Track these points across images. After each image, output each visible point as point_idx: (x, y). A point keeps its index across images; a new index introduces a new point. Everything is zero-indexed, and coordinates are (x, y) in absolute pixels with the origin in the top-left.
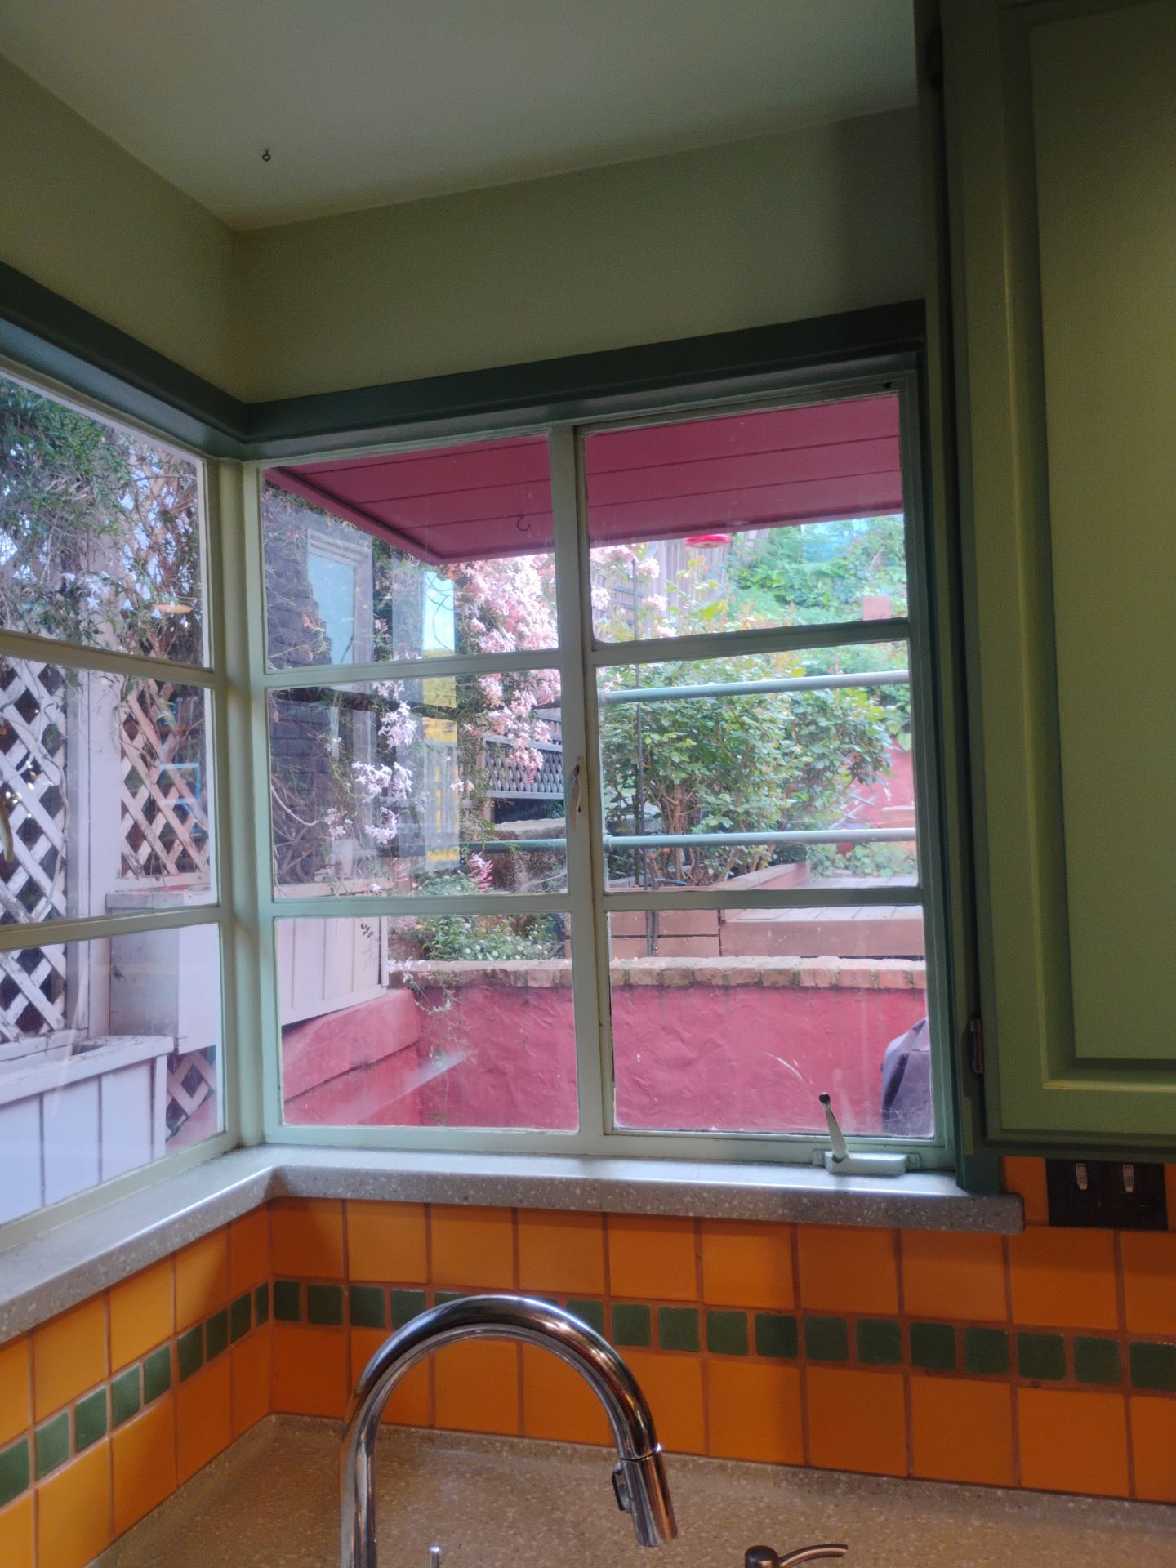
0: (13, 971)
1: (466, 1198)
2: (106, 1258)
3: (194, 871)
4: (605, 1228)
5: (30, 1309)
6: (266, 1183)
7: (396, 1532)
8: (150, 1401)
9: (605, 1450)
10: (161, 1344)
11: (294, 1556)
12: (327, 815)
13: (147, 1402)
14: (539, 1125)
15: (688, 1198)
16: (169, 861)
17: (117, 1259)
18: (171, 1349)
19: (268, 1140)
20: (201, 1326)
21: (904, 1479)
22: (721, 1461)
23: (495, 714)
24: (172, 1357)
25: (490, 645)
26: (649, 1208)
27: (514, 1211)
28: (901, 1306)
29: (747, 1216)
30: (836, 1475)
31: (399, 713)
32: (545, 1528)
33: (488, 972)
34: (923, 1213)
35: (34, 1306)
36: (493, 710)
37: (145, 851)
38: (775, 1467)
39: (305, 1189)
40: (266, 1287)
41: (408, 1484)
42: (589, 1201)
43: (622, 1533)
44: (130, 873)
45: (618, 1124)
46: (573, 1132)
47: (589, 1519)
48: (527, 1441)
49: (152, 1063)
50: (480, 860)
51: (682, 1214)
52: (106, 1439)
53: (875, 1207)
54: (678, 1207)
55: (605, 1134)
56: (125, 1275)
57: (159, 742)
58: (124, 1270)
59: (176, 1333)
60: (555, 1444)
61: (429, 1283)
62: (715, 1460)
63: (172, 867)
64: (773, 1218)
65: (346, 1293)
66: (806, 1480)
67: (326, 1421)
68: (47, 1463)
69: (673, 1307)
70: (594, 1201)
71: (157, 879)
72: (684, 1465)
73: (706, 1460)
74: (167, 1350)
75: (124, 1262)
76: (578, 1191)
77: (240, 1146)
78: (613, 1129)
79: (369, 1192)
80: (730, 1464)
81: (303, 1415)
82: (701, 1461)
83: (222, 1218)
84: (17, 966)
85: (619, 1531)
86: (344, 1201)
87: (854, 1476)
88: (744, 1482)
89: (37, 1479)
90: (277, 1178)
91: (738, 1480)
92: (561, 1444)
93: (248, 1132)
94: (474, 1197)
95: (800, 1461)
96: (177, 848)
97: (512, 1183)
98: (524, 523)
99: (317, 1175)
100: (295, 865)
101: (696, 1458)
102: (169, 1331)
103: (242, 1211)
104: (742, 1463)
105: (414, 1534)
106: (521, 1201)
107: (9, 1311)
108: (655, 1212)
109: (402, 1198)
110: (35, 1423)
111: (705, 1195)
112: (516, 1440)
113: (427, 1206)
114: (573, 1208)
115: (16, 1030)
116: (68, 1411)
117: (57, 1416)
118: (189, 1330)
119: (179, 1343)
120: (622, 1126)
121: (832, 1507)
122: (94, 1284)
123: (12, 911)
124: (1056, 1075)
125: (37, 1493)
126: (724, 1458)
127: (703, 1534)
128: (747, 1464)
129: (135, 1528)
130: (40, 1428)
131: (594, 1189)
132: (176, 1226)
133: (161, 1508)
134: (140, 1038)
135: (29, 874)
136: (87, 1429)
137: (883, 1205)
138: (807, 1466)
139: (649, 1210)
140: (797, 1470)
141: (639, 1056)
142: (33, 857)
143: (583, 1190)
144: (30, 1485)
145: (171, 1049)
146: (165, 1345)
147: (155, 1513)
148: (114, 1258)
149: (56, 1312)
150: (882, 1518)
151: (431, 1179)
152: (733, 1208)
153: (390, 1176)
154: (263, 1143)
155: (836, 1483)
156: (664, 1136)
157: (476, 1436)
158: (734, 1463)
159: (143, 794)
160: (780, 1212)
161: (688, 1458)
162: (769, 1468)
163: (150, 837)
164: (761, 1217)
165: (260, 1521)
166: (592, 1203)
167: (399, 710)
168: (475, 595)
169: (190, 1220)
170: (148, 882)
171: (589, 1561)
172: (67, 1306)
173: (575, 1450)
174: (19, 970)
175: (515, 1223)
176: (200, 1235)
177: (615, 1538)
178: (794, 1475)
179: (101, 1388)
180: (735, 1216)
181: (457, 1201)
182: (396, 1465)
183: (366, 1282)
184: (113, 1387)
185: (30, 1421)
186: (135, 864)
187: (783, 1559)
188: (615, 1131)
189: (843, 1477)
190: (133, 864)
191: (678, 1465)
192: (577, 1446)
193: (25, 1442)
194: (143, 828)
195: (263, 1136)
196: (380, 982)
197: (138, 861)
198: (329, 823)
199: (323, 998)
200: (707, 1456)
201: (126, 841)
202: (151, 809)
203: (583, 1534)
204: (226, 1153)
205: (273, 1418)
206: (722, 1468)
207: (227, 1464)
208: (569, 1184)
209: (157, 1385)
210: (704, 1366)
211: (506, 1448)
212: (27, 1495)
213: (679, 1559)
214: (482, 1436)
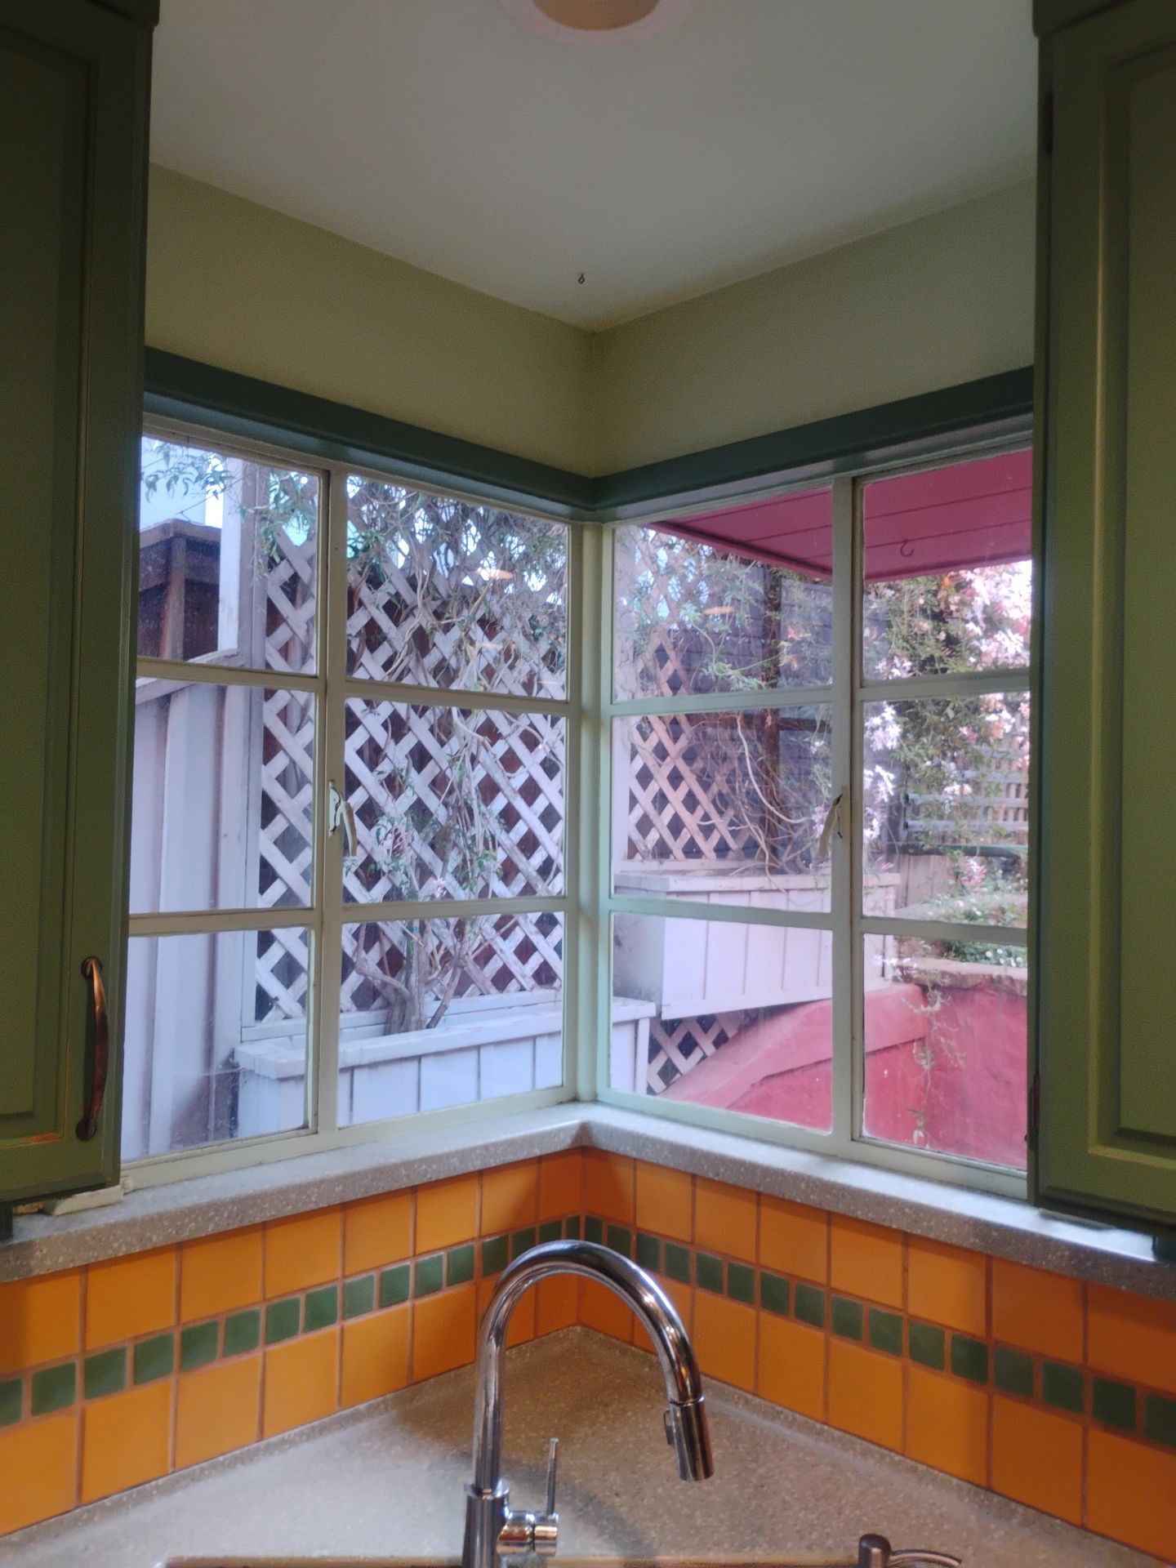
0: (531, 933)
1: (717, 1175)
2: (408, 1164)
3: (700, 857)
4: (829, 1224)
5: (337, 1189)
6: (574, 1132)
7: (618, 1440)
8: (452, 1285)
9: (818, 1426)
10: (466, 1241)
11: (534, 1435)
12: (814, 813)
13: (450, 1284)
14: (801, 1121)
15: (892, 1210)
16: (677, 846)
17: (419, 1167)
18: (476, 1249)
19: (599, 1098)
20: (507, 1236)
21: (1077, 1527)
22: (913, 1463)
23: (992, 718)
24: (476, 1254)
25: (991, 648)
26: (859, 1213)
27: (759, 1194)
28: (1085, 1357)
29: (942, 1238)
30: (1013, 1505)
31: (883, 718)
32: (735, 1473)
33: (994, 977)
34: (1104, 1269)
35: (341, 1188)
36: (991, 713)
37: (653, 837)
38: (960, 1482)
39: (605, 1143)
40: (578, 1218)
41: (653, 1407)
42: (811, 1197)
43: (796, 1496)
44: (638, 856)
45: (866, 1133)
46: (826, 1133)
47: (776, 1478)
48: (758, 1400)
49: (636, 1023)
50: (975, 864)
51: (886, 1224)
52: (408, 1304)
53: (1059, 1253)
54: (884, 1217)
55: (853, 1140)
56: (425, 1180)
57: (671, 743)
58: (425, 1176)
59: (481, 1237)
60: (780, 1409)
61: (692, 1242)
62: (908, 1461)
63: (678, 852)
64: (966, 1245)
65: (634, 1238)
66: (986, 1502)
67: (614, 1341)
68: (355, 1307)
69: (883, 1310)
70: (815, 1197)
71: (661, 863)
72: (882, 1457)
73: (902, 1458)
74: (471, 1249)
75: (426, 1170)
76: (803, 1186)
77: (575, 1100)
78: (861, 1136)
79: (648, 1155)
80: (921, 1467)
81: (600, 1332)
82: (897, 1458)
83: (525, 1153)
84: (534, 929)
85: (793, 1494)
86: (635, 1160)
87: (1030, 1511)
88: (931, 1487)
89: (344, 1318)
90: (584, 1129)
91: (927, 1485)
92: (785, 1411)
93: (583, 1089)
94: (724, 1175)
95: (983, 1482)
96: (685, 836)
97: (751, 1168)
98: (907, 549)
99: (613, 1132)
100: (795, 857)
101: (893, 1454)
102: (476, 1234)
103: (545, 1151)
104: (931, 1470)
105: (631, 1446)
106: (759, 1185)
107: (319, 1188)
108: (865, 1218)
109: (671, 1165)
110: (344, 1277)
111: (907, 1210)
112: (750, 1397)
113: (694, 1176)
114: (798, 1200)
115: (533, 982)
116: (375, 1274)
117: (364, 1276)
118: (497, 1237)
119: (484, 1246)
120: (869, 1135)
121: (1002, 1533)
122: (397, 1181)
123: (533, 882)
124: (1105, 1142)
125: (342, 1330)
126: (917, 1461)
127: (865, 1519)
128: (936, 1472)
129: (432, 1380)
130: (348, 1281)
131: (817, 1187)
132: (478, 1152)
133: (459, 1372)
134: (630, 1001)
135: (547, 852)
136: (391, 1293)
137: (1067, 1253)
138: (989, 1489)
139: (859, 1214)
140: (980, 1490)
141: (886, 1072)
142: (551, 839)
143: (807, 1186)
144: (338, 1321)
145: (653, 1013)
146: (470, 1244)
147: (452, 1374)
148: (416, 1166)
149: (360, 1196)
150: (1043, 1556)
151: (693, 1153)
152: (930, 1228)
153: (663, 1144)
154: (595, 1100)
155: (1013, 1513)
156: (902, 1151)
157: (720, 1385)
158: (925, 1468)
159: (653, 788)
160: (972, 1240)
161: (886, 1452)
162: (955, 1481)
163: (658, 825)
164: (954, 1241)
165: (528, 1402)
166: (814, 1199)
167: (883, 715)
168: (973, 600)
169: (492, 1149)
170: (653, 865)
171: (752, 1508)
172: (370, 1194)
173: (794, 1419)
174: (536, 933)
175: (758, 1204)
176: (501, 1163)
177: (787, 1498)
178: (976, 1494)
179: (408, 1263)
180: (932, 1235)
181: (711, 1175)
182: (654, 1391)
183: (649, 1232)
184: (417, 1266)
185: (339, 1274)
186: (643, 848)
187: (894, 1554)
188: (862, 1139)
189: (1021, 1509)
190: (641, 847)
191: (877, 1456)
192: (797, 1416)
193: (335, 1289)
194: (651, 818)
195: (596, 1095)
196: (883, 975)
197: (646, 846)
198: (817, 821)
199: (818, 984)
200: (903, 1455)
201: (635, 828)
202: (661, 800)
203: (762, 1486)
204: (561, 1103)
205: (579, 1329)
206: (914, 1470)
207: (528, 1355)
208: (795, 1178)
209: (460, 1274)
210: (905, 1372)
211: (742, 1401)
212: (335, 1328)
213: (828, 1530)
214: (726, 1386)
